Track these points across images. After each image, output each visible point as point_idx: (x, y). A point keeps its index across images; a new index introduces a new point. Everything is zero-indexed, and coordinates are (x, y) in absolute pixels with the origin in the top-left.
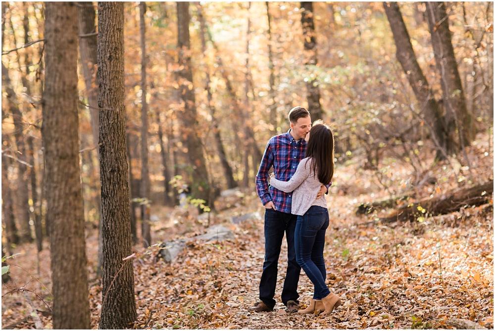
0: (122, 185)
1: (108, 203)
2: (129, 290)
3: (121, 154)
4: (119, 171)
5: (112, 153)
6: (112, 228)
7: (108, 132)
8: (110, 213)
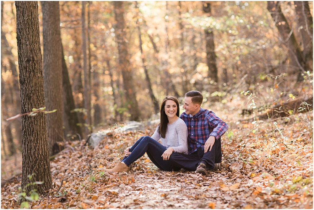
0: (37, 73)
1: (25, 88)
2: (45, 162)
3: (36, 46)
4: (34, 60)
5: (27, 45)
6: (28, 109)
7: (23, 27)
8: (27, 97)
